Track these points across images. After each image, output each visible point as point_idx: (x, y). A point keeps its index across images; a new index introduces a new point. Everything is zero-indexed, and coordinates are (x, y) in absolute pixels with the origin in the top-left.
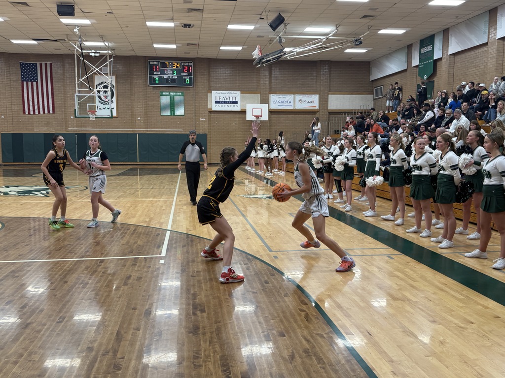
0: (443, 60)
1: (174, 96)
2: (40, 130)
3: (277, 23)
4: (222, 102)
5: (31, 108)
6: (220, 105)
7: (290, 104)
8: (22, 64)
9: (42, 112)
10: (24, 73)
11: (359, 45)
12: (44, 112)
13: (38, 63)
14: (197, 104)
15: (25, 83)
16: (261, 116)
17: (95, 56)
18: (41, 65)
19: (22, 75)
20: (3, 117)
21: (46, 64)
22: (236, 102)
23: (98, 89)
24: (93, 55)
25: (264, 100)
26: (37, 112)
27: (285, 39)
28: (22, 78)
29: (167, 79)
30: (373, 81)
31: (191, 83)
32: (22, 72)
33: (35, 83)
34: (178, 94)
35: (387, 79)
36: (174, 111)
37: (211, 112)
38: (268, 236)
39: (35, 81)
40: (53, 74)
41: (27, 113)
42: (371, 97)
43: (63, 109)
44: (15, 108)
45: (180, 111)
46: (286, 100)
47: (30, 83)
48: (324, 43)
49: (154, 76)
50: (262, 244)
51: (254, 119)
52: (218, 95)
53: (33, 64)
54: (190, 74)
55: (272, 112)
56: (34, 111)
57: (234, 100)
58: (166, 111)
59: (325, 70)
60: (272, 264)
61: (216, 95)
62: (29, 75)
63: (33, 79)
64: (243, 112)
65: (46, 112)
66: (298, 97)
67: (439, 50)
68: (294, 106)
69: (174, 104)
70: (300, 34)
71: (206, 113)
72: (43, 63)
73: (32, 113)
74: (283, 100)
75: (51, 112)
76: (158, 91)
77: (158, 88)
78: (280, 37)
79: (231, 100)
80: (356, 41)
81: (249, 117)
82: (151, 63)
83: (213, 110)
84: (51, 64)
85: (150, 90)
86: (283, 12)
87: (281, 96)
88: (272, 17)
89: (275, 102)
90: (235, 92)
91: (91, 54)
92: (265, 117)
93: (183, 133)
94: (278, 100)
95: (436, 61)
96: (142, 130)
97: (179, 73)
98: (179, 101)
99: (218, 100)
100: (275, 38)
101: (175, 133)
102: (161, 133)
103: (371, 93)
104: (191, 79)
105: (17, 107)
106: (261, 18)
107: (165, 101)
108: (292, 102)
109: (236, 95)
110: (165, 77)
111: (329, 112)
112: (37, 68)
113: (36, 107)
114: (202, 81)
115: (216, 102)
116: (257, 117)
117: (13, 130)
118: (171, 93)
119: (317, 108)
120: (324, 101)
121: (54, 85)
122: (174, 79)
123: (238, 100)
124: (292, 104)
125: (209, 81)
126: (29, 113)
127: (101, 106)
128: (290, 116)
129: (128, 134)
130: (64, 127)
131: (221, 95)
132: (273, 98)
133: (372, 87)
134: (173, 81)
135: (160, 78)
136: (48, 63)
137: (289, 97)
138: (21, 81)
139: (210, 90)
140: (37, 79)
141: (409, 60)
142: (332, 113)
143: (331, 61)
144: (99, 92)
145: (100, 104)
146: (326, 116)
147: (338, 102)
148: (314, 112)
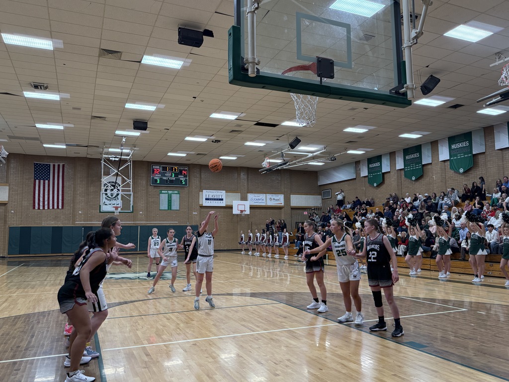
0: (391, 173)
1: (171, 194)
2: (47, 224)
4: (211, 199)
5: (41, 204)
6: (209, 201)
8: (36, 165)
9: (51, 208)
10: (37, 173)
12: (53, 208)
13: (52, 164)
14: (190, 201)
15: (37, 181)
16: (245, 211)
17: (115, 160)
18: (54, 166)
19: (35, 174)
20: (13, 212)
21: (59, 166)
22: (222, 200)
23: (105, 188)
24: (113, 159)
25: (244, 198)
26: (46, 207)
28: (35, 177)
29: (167, 180)
30: (321, 186)
31: (186, 184)
32: (35, 171)
33: (47, 181)
34: (175, 192)
36: (171, 206)
37: (202, 207)
39: (47, 179)
40: (65, 173)
41: (36, 208)
42: (319, 197)
43: (72, 205)
44: (25, 203)
45: (176, 206)
46: (260, 198)
47: (42, 181)
49: (156, 178)
51: (239, 212)
52: (207, 194)
53: (47, 165)
54: (185, 176)
55: (252, 208)
56: (44, 206)
57: (220, 198)
58: (164, 206)
61: (206, 193)
62: (42, 174)
63: (45, 178)
64: (231, 207)
65: (56, 207)
66: (269, 196)
67: (387, 166)
68: (266, 203)
69: (171, 200)
71: (198, 207)
72: (56, 165)
73: (41, 208)
74: (258, 198)
75: (60, 207)
76: (158, 190)
77: (158, 187)
79: (218, 198)
81: (235, 211)
82: (153, 167)
83: (204, 205)
84: (63, 166)
85: (151, 189)
87: (256, 195)
89: (252, 200)
90: (221, 191)
91: (111, 159)
92: (248, 212)
93: (178, 224)
94: (254, 198)
95: (384, 174)
96: (143, 223)
97: (176, 175)
98: (176, 198)
99: (207, 197)
101: (171, 225)
102: (160, 225)
103: (320, 194)
104: (186, 181)
105: (27, 203)
106: (277, 139)
107: (164, 198)
108: (264, 199)
109: (222, 194)
110: (165, 178)
112: (50, 168)
113: (46, 203)
114: (195, 182)
115: (206, 199)
116: (242, 211)
117: (21, 224)
118: (169, 192)
119: (283, 204)
120: (287, 200)
121: (65, 184)
122: (173, 180)
123: (224, 197)
124: (264, 201)
125: (200, 182)
126: (39, 208)
127: (107, 202)
128: (263, 211)
129: (130, 226)
130: (71, 221)
131: (210, 193)
132: (250, 196)
133: (322, 191)
134: (172, 181)
135: (161, 179)
136: (61, 164)
137: (262, 196)
138: (33, 180)
139: (201, 190)
140: (49, 178)
141: (357, 172)
142: (293, 209)
144: (106, 190)
145: (106, 201)
146: (289, 211)
147: (297, 200)
148: (279, 208)
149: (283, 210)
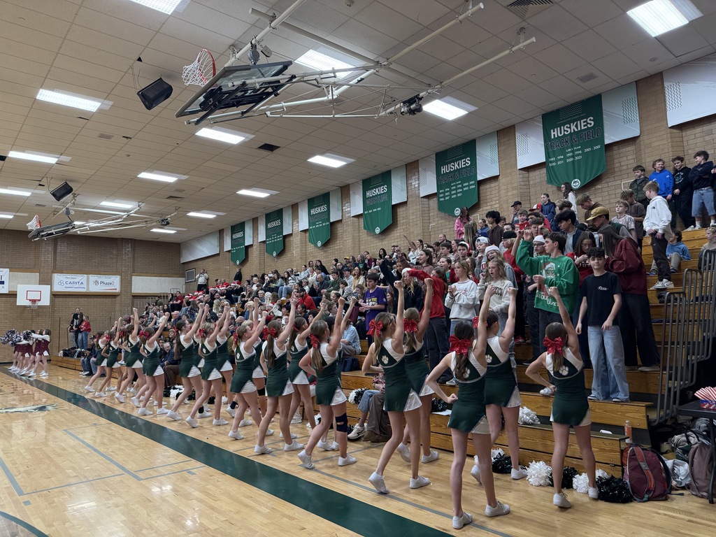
0: (254, 247)
3: (62, 193)
7: (82, 286)
11: (166, 225)
16: (40, 300)
25: (46, 280)
27: (75, 211)
30: (183, 263)
35: (200, 262)
38: (22, 469)
42: (182, 280)
46: (76, 280)
48: (125, 220)
50: (9, 485)
51: (28, 303)
55: (55, 296)
59: (128, 249)
60: (18, 517)
64: (13, 295)
66: (93, 278)
67: (250, 236)
68: (88, 288)
70: (94, 208)
74: (69, 280)
78: (67, 209)
80: (163, 221)
81: (22, 301)
86: (70, 181)
87: (69, 276)
88: (56, 185)
89: (61, 283)
92: (46, 301)
94: (65, 280)
95: (247, 247)
100: (61, 209)
103: (182, 276)
106: (40, 185)
108: (85, 283)
109: (2, 273)
111: (133, 296)
116: (34, 301)
119: (118, 290)
120: (126, 283)
123: (6, 279)
124: (85, 285)
128: (82, 300)
132: (57, 278)
133: (184, 270)
137: (81, 278)
141: (221, 245)
142: (135, 297)
143: (135, 240)
146: (129, 300)
147: (144, 284)
148: (113, 296)
149: (118, 298)
